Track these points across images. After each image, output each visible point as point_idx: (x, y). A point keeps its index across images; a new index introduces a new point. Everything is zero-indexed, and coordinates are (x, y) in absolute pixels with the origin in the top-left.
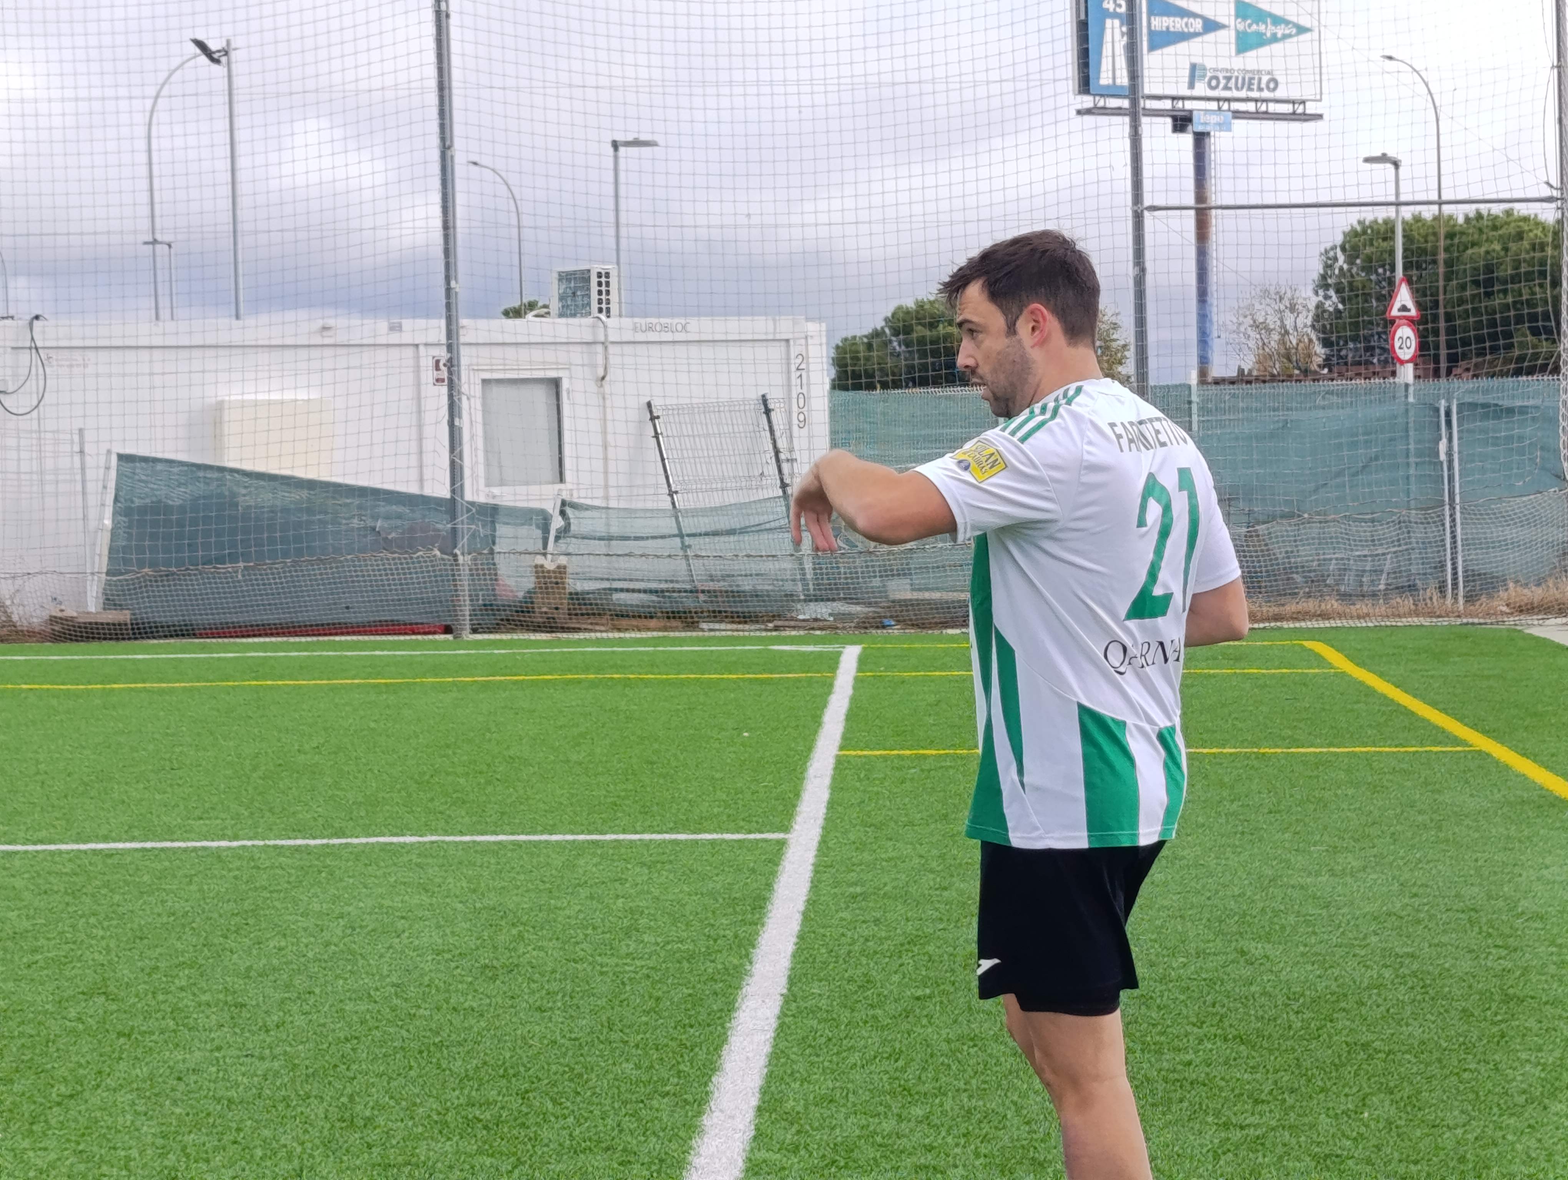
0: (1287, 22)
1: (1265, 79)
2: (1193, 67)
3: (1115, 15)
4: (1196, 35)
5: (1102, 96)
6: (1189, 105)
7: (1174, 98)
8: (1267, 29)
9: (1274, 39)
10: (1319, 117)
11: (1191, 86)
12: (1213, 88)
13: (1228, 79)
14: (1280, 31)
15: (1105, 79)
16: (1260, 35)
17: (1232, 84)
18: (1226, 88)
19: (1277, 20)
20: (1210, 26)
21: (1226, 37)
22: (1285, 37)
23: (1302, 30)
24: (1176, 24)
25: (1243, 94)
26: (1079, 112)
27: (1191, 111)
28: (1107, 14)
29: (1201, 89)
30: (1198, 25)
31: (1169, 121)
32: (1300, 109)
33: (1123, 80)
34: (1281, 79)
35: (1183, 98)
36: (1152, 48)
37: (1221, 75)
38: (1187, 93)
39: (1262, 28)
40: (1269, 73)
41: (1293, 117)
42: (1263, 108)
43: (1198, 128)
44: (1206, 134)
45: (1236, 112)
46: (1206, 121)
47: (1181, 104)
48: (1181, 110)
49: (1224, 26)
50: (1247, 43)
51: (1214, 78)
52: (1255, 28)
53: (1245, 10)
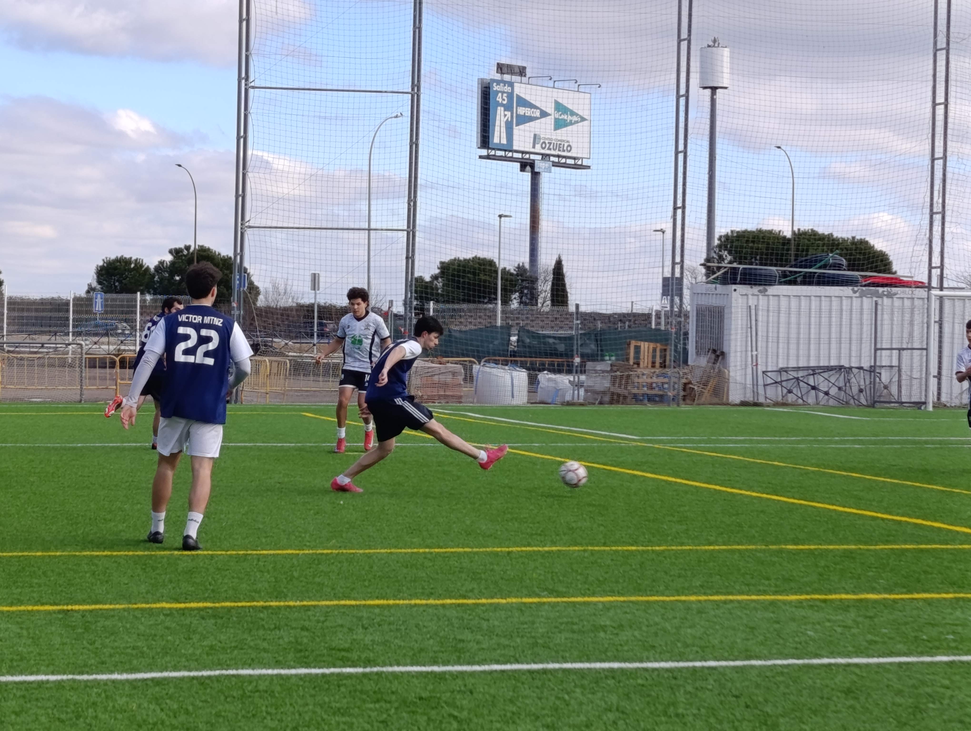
0: (577, 115)
1: (566, 145)
2: (535, 135)
3: (502, 105)
4: (536, 118)
5: (493, 149)
6: (532, 157)
7: (523, 152)
8: (568, 118)
9: (571, 123)
10: (588, 167)
11: (534, 147)
12: (543, 148)
13: (550, 143)
14: (574, 119)
15: (496, 140)
16: (565, 120)
17: (551, 147)
18: (549, 149)
19: (573, 113)
20: (544, 114)
21: (549, 121)
22: (575, 122)
23: (583, 119)
24: (528, 112)
25: (556, 152)
26: (481, 157)
27: (534, 160)
28: (499, 104)
29: (538, 149)
30: (538, 114)
31: (518, 165)
32: (579, 162)
33: (504, 141)
34: (574, 145)
35: (529, 153)
36: (517, 125)
37: (547, 142)
38: (532, 150)
39: (565, 117)
40: (568, 142)
41: (576, 167)
42: (563, 161)
43: (536, 170)
44: (538, 173)
45: (553, 162)
46: (540, 166)
47: (527, 156)
48: (529, 159)
49: (549, 115)
50: (559, 124)
51: (544, 143)
52: (562, 117)
53: (559, 107)
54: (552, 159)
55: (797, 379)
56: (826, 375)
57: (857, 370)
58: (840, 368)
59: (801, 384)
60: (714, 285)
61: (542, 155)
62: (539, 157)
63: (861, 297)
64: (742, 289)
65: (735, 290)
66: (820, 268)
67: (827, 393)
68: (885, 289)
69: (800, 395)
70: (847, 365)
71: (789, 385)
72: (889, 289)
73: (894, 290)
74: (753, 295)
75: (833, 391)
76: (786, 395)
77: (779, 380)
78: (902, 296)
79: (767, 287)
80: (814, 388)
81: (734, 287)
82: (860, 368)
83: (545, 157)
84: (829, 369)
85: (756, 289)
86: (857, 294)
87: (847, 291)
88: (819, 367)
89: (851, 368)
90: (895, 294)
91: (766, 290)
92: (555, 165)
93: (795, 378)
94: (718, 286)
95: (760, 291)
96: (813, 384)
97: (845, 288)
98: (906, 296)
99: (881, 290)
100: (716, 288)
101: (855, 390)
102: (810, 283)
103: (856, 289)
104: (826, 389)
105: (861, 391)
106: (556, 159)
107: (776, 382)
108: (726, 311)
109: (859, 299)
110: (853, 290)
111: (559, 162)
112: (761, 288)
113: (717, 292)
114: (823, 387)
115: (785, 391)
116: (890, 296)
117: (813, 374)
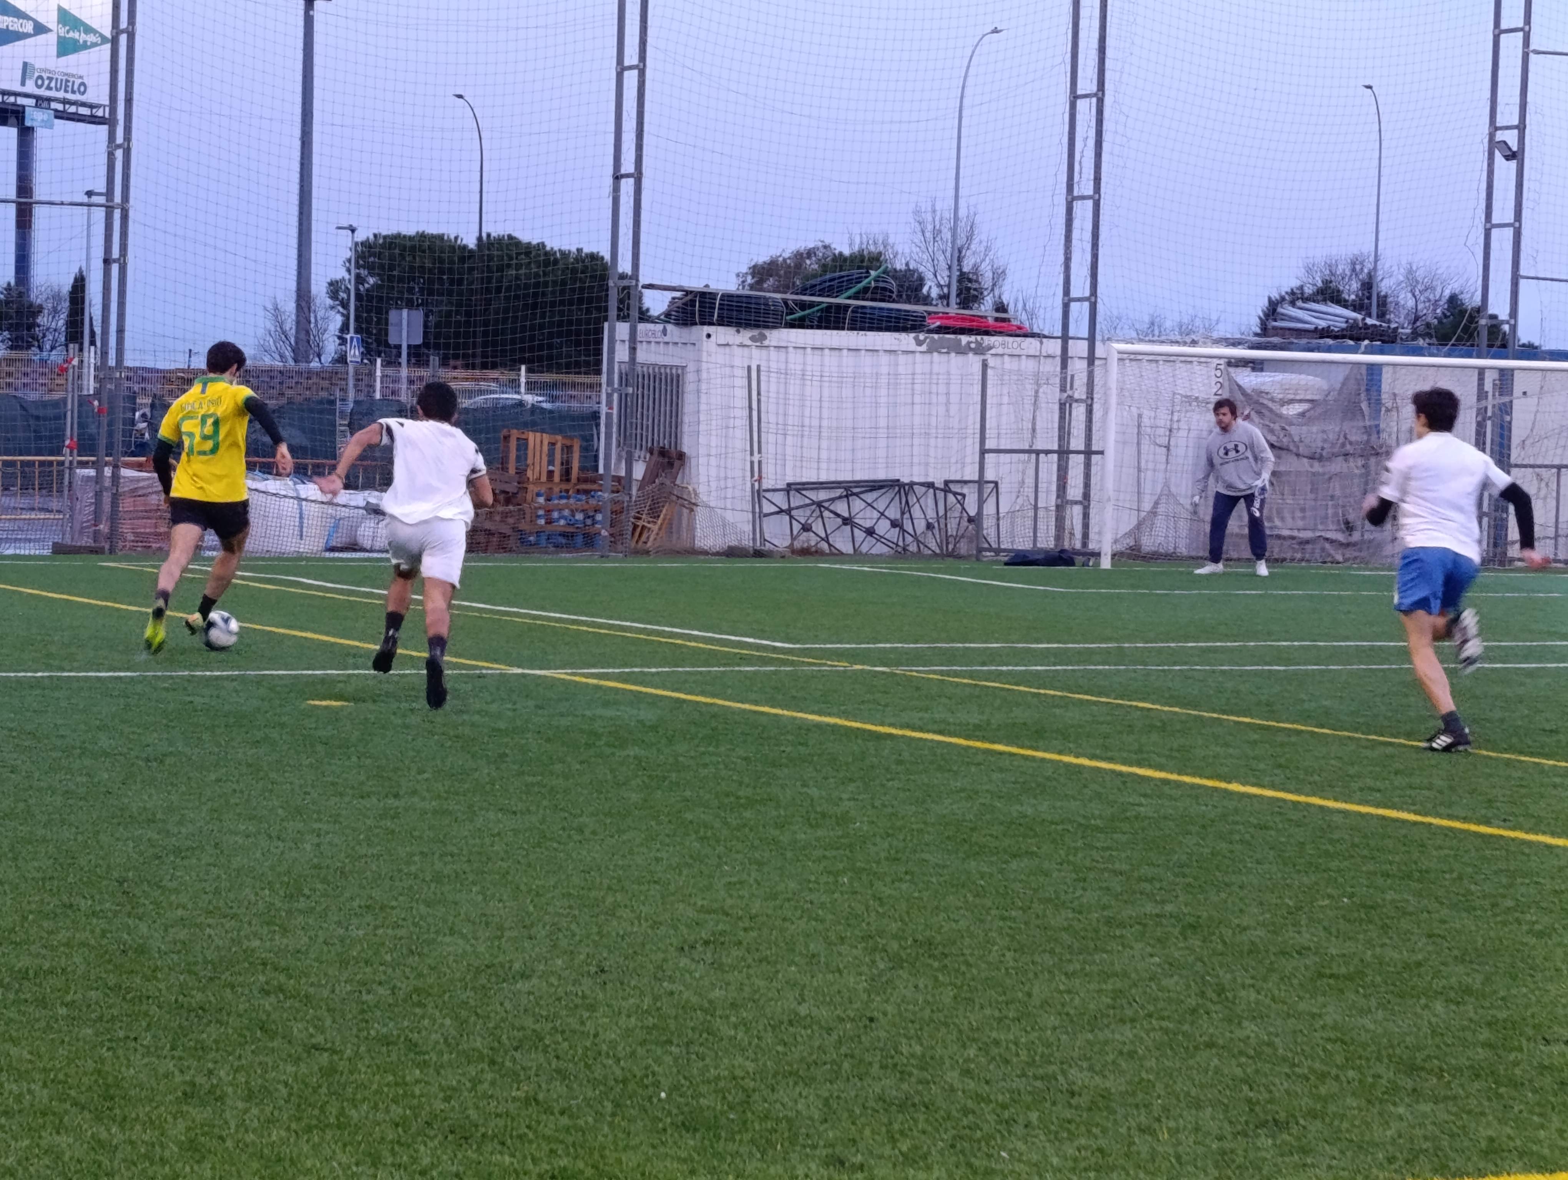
0: (94, 31)
1: (78, 82)
2: (25, 64)
4: (27, 36)
6: (21, 101)
8: (82, 37)
9: (85, 46)
11: (23, 83)
12: (39, 87)
13: (51, 79)
14: (91, 38)
16: (76, 41)
17: (53, 85)
18: (49, 88)
19: (89, 29)
20: (40, 29)
21: (50, 41)
22: (95, 45)
23: (104, 40)
24: (13, 24)
25: (61, 95)
27: (23, 107)
29: (30, 88)
30: (29, 28)
34: (89, 84)
35: (16, 94)
37: (45, 75)
38: (21, 89)
39: (77, 35)
40: (80, 77)
41: (94, 120)
42: (72, 109)
43: (28, 123)
44: (31, 130)
45: (56, 111)
46: (35, 117)
47: (12, 99)
48: (14, 104)
49: (50, 30)
50: (66, 47)
51: (40, 77)
52: (71, 35)
53: (65, 17)
54: (54, 105)
55: (819, 505)
56: (870, 497)
57: (924, 489)
58: (894, 485)
59: (826, 514)
60: (660, 327)
61: (38, 98)
62: (32, 102)
63: (930, 351)
64: (723, 334)
65: (709, 336)
66: (855, 297)
67: (870, 532)
68: (973, 338)
69: (823, 535)
70: (906, 480)
71: (801, 516)
72: (979, 338)
73: (988, 340)
74: (742, 345)
75: (883, 527)
76: (799, 535)
77: (785, 507)
78: (1000, 351)
79: (767, 332)
80: (847, 521)
81: (707, 329)
82: (930, 485)
83: (41, 102)
84: (875, 486)
85: (745, 336)
86: (924, 348)
87: (906, 340)
88: (858, 483)
89: (912, 484)
90: (990, 348)
91: (764, 337)
92: (60, 115)
93: (814, 503)
94: (670, 327)
95: (752, 339)
96: (846, 515)
97: (903, 336)
98: (1007, 351)
99: (964, 339)
100: (664, 331)
101: (921, 526)
102: (837, 325)
103: (922, 336)
104: (868, 524)
105: (929, 526)
106: (60, 107)
107: (781, 511)
108: (690, 377)
109: (927, 357)
110: (916, 339)
111: (64, 111)
112: (755, 332)
113: (666, 339)
114: (866, 519)
115: (797, 527)
116: (980, 350)
117: (847, 496)
